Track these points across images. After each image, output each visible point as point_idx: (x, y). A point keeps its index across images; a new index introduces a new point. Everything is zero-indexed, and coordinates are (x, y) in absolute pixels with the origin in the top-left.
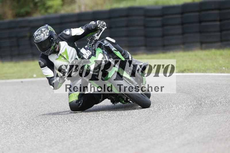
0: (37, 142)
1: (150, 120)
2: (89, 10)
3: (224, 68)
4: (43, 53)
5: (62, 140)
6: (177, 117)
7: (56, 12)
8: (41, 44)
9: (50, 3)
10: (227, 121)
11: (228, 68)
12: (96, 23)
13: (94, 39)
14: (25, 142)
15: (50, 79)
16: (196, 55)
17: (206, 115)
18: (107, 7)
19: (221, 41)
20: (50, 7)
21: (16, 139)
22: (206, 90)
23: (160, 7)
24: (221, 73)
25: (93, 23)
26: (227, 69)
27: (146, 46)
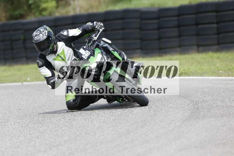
0: (31, 147)
1: (147, 124)
2: (83, 12)
3: (221, 71)
4: (42, 53)
5: (58, 145)
6: (174, 121)
7: (50, 14)
8: (40, 44)
9: (44, 5)
10: (225, 125)
11: (225, 71)
12: (94, 24)
13: (92, 40)
14: (19, 148)
15: (48, 78)
16: (192, 58)
17: (203, 119)
18: (102, 9)
19: (219, 44)
20: (45, 9)
21: (10, 144)
22: (203, 94)
23: (157, 10)
24: (218, 76)
25: (90, 24)
26: (224, 73)
27: (142, 49)
